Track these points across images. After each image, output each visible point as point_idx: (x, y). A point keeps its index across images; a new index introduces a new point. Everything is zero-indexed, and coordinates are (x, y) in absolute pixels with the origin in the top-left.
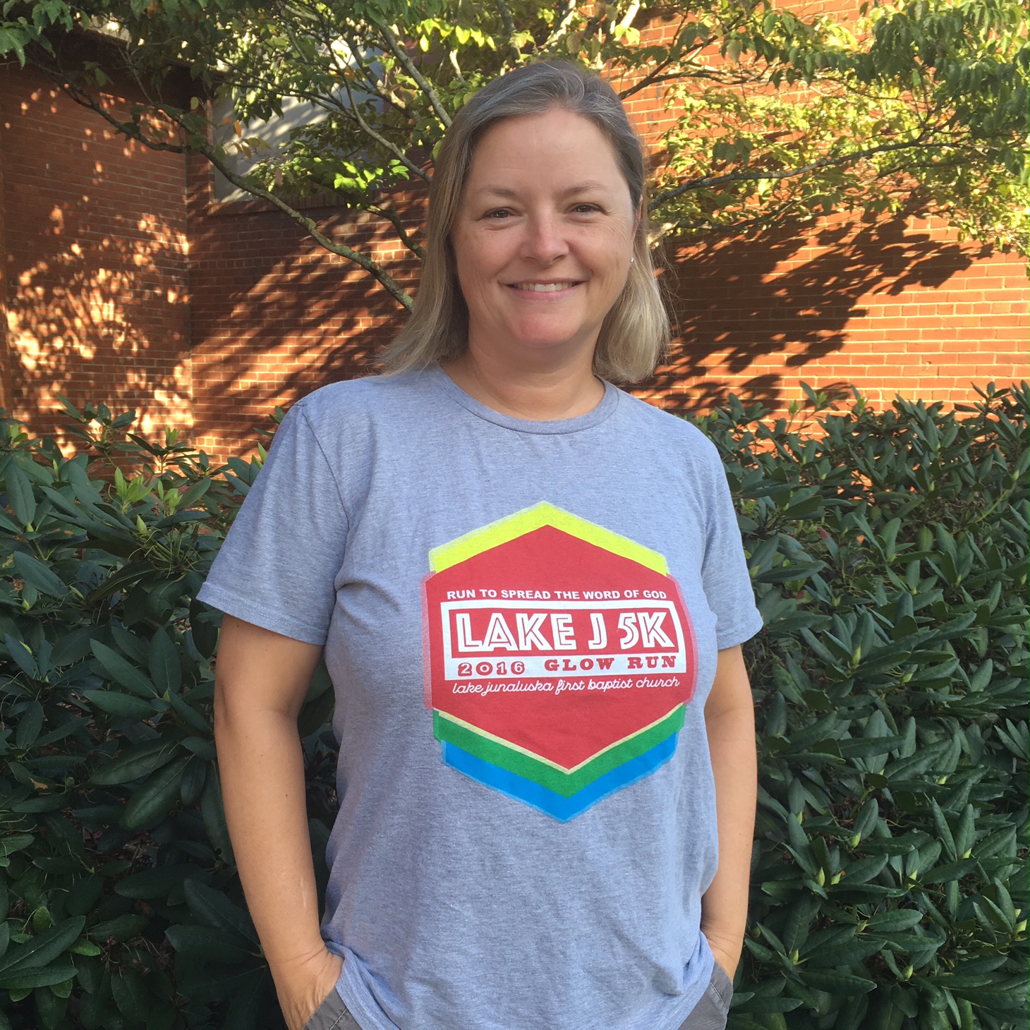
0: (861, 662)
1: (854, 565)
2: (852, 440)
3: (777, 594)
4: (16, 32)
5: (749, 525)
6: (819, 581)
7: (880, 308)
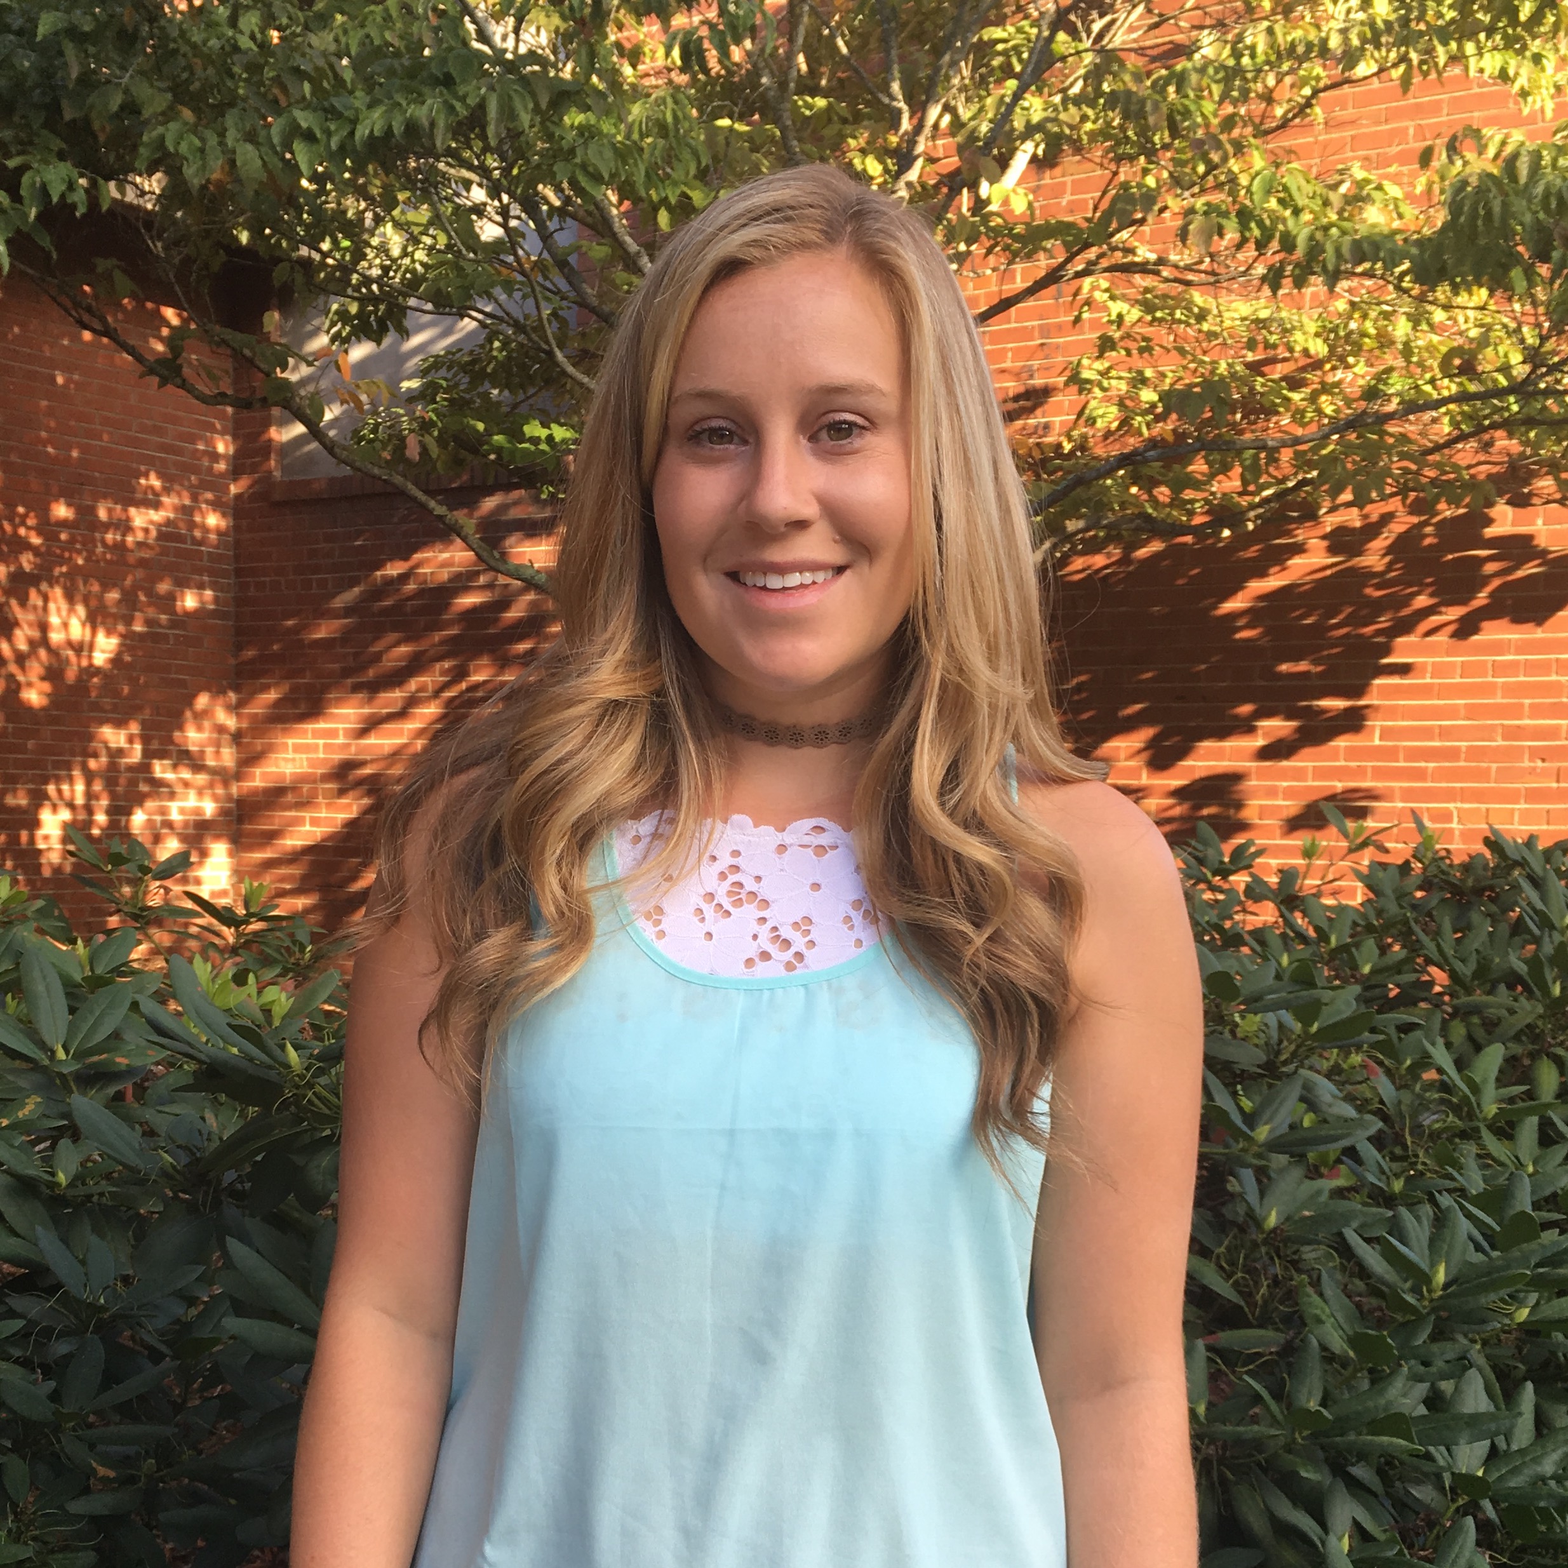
0: (1446, 1286)
1: (1427, 1123)
2: (1414, 907)
3: (1298, 1173)
5: (1249, 1058)
6: (1369, 1152)
7: (1453, 664)
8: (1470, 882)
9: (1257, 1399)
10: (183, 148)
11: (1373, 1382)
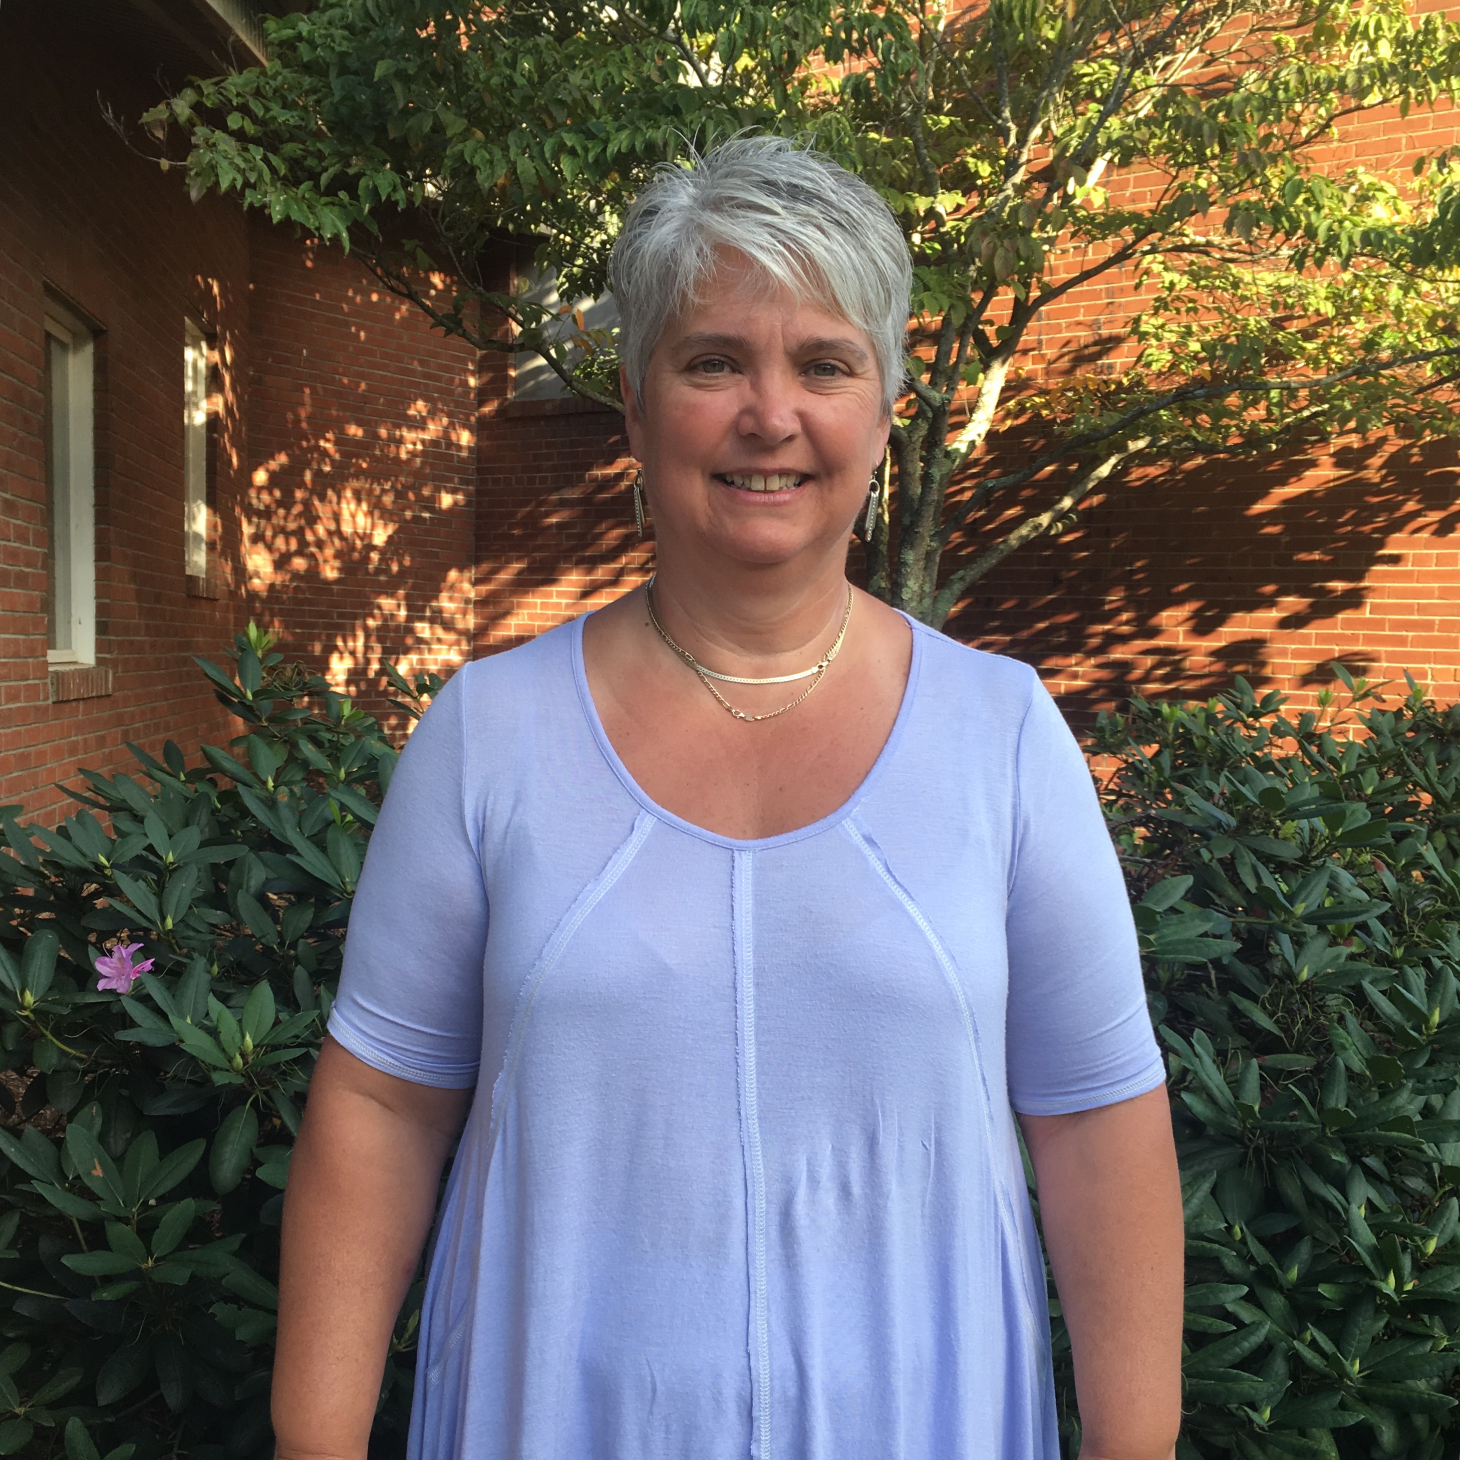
0: (1439, 1026)
1: (1421, 906)
2: (1406, 744)
3: (1323, 941)
4: (336, 209)
5: (1290, 852)
6: (1377, 926)
7: (1431, 555)
8: (1450, 726)
9: (1299, 1101)
10: (477, 161)
11: (1382, 1095)
